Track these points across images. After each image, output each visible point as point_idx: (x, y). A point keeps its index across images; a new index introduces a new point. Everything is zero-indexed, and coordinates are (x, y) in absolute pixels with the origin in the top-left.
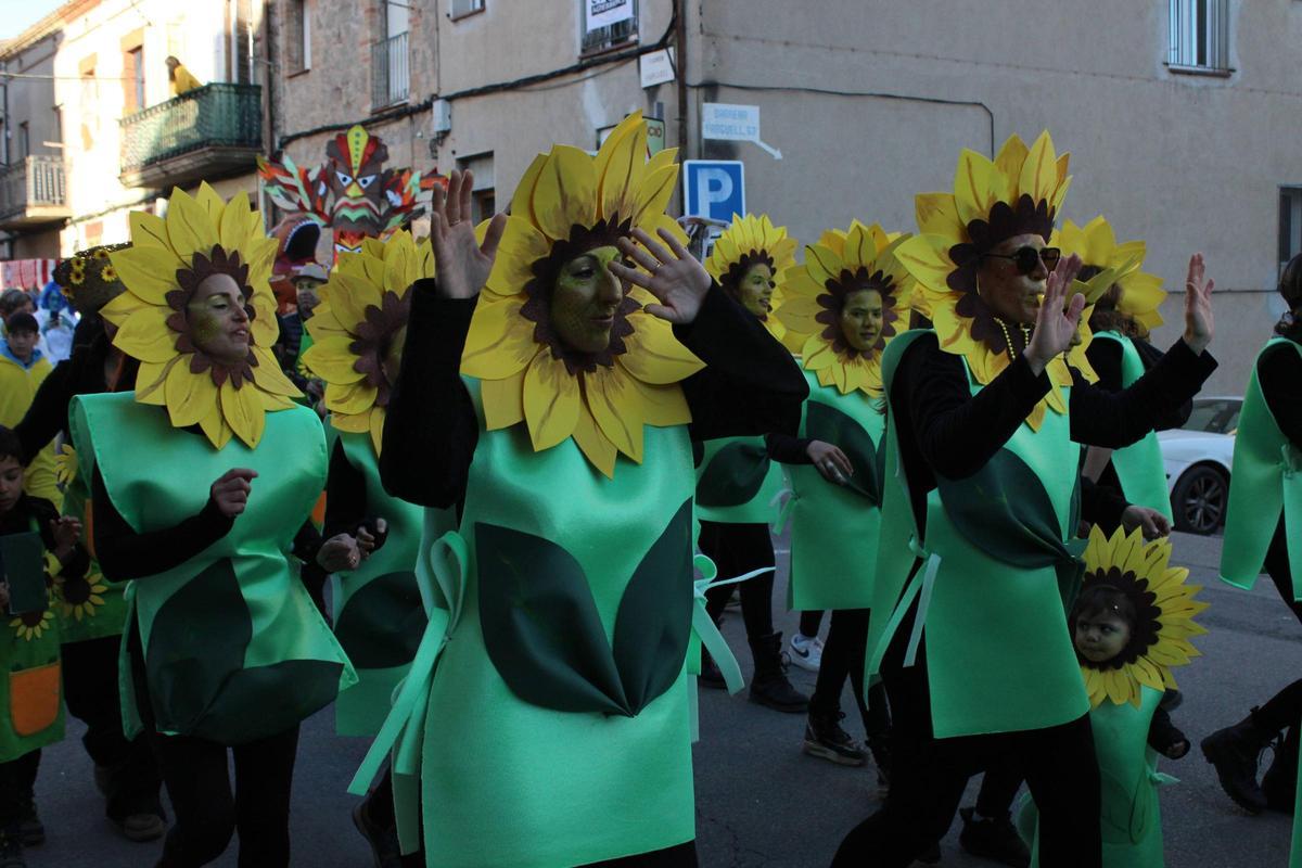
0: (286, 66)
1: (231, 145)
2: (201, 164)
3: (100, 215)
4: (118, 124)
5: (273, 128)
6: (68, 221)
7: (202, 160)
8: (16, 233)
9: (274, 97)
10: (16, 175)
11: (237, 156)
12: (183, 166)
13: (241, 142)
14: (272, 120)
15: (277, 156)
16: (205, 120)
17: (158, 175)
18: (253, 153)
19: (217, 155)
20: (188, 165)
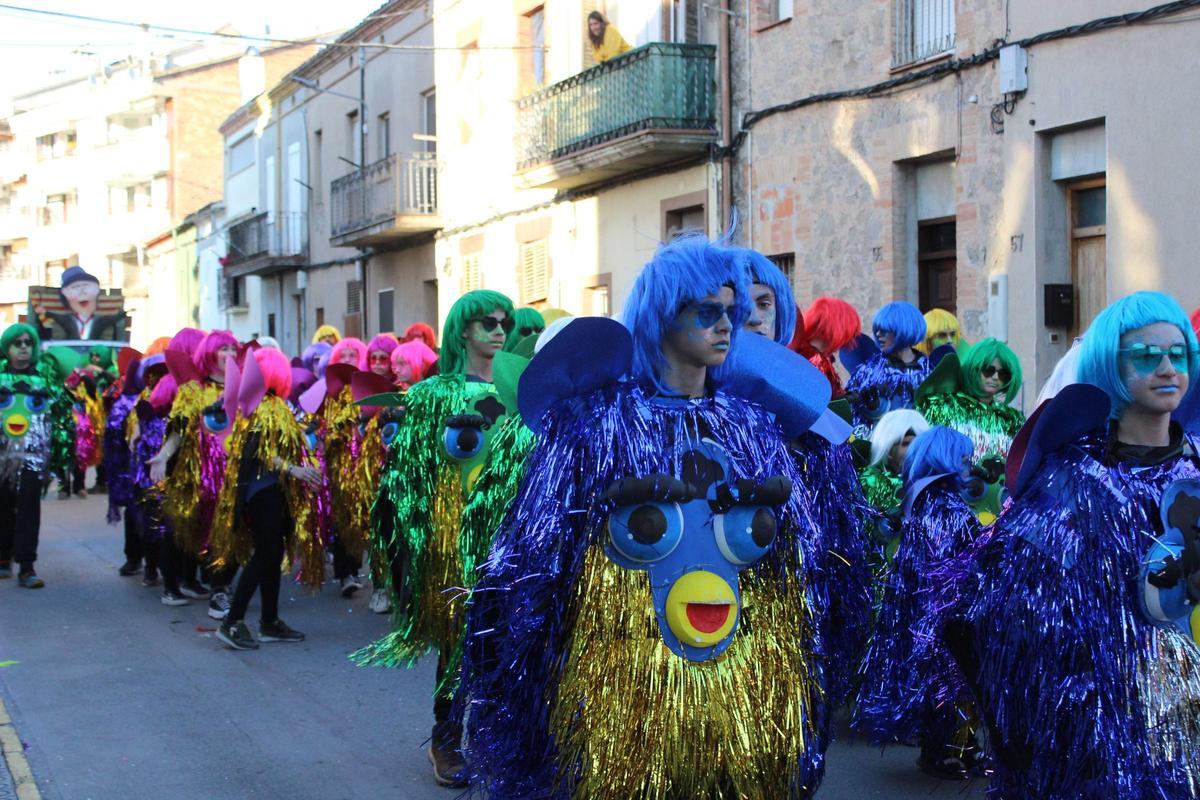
0: (755, 16)
1: (677, 127)
2: (633, 153)
3: (481, 225)
4: (514, 106)
5: (731, 103)
6: (439, 234)
7: (635, 148)
8: (370, 250)
9: (735, 60)
10: (376, 178)
11: (683, 141)
12: (607, 157)
13: (688, 122)
14: (731, 91)
15: (738, 141)
16: (641, 93)
17: (570, 169)
18: (704, 137)
19: (657, 140)
20: (613, 155)
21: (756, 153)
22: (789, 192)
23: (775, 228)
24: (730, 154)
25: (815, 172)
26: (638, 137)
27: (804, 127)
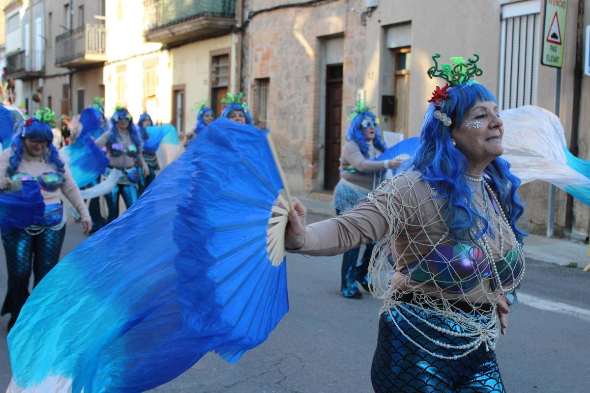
1: (218, 17)
2: (197, 28)
3: (126, 60)
4: (142, 4)
5: (244, 7)
6: (106, 63)
7: (197, 26)
8: (74, 70)
10: (77, 35)
11: (220, 24)
12: (185, 30)
13: (223, 15)
14: (243, 1)
15: (245, 24)
17: (168, 34)
18: (230, 22)
19: (208, 22)
20: (188, 29)
21: (254, 30)
22: (268, 49)
23: (261, 65)
24: (242, 31)
25: (281, 40)
26: (200, 20)
27: (276, 20)
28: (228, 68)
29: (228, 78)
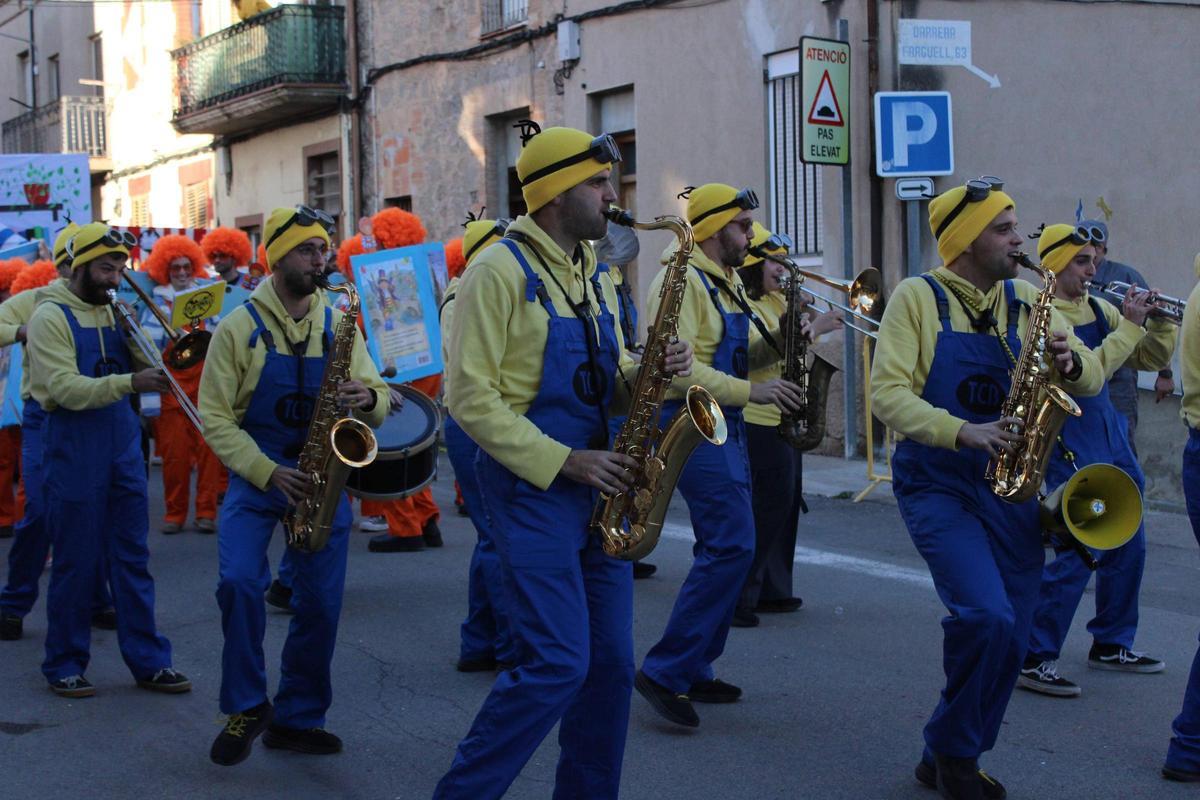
1: (310, 81)
2: (272, 104)
3: (147, 168)
4: (170, 56)
5: (359, 59)
6: (109, 175)
7: (273, 100)
9: (360, 21)
10: (46, 120)
11: (315, 94)
12: (250, 107)
13: (320, 77)
14: (358, 48)
15: (364, 93)
16: (276, 50)
17: (219, 117)
18: (335, 91)
19: (292, 93)
20: (255, 106)
21: (379, 106)
22: (406, 141)
23: (395, 173)
24: (358, 107)
25: (426, 124)
26: (275, 90)
27: (416, 84)
28: (337, 180)
29: (339, 199)
